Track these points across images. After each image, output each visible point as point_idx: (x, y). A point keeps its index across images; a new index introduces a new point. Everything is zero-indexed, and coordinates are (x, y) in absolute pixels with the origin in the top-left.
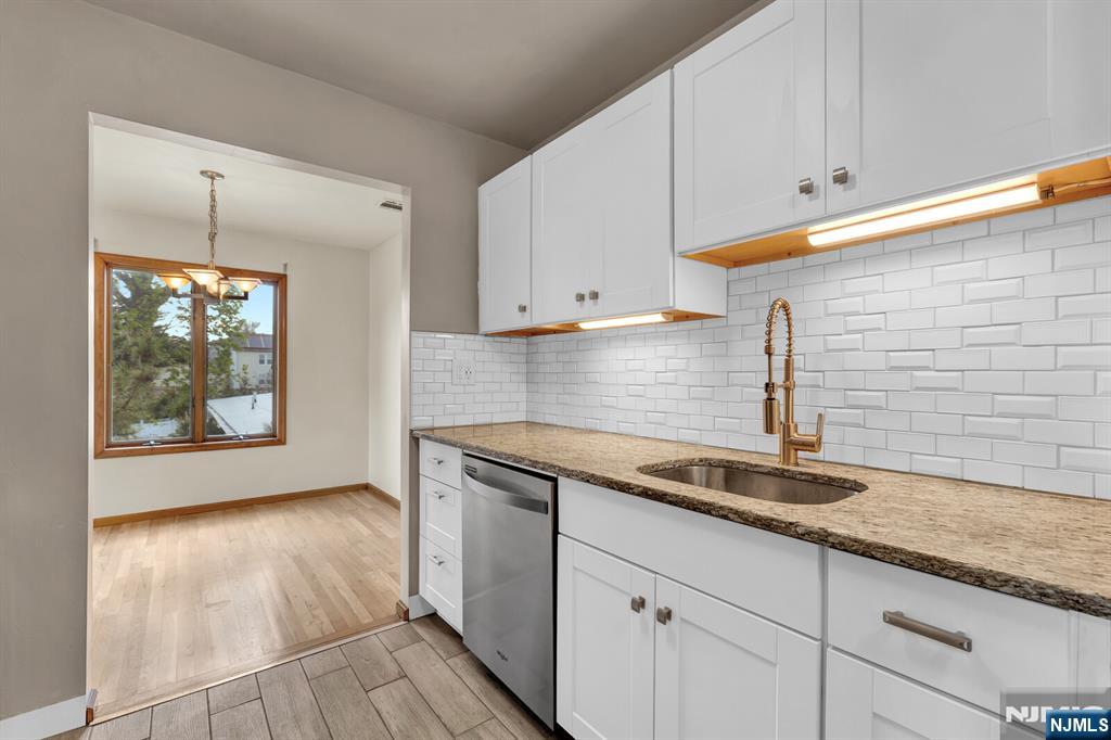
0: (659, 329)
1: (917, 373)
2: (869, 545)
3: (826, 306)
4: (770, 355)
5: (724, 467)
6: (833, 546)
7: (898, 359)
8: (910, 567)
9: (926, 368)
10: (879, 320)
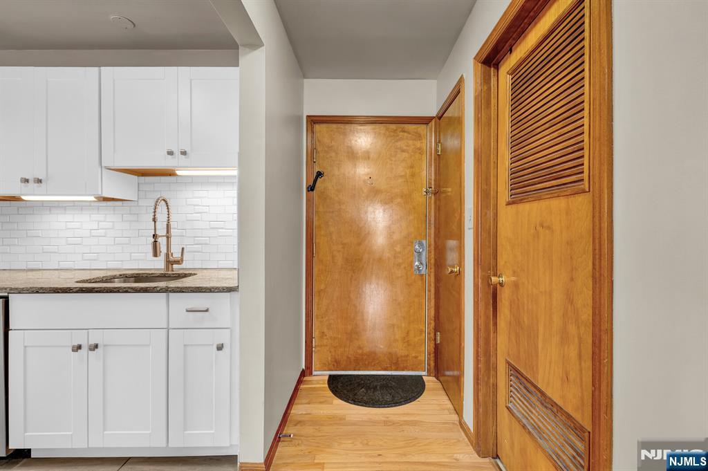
0: (92, 204)
1: (220, 230)
2: (181, 288)
3: (186, 201)
4: (155, 222)
5: (135, 277)
6: (170, 292)
7: (214, 224)
8: (194, 292)
9: (222, 228)
10: (206, 209)
